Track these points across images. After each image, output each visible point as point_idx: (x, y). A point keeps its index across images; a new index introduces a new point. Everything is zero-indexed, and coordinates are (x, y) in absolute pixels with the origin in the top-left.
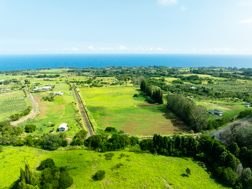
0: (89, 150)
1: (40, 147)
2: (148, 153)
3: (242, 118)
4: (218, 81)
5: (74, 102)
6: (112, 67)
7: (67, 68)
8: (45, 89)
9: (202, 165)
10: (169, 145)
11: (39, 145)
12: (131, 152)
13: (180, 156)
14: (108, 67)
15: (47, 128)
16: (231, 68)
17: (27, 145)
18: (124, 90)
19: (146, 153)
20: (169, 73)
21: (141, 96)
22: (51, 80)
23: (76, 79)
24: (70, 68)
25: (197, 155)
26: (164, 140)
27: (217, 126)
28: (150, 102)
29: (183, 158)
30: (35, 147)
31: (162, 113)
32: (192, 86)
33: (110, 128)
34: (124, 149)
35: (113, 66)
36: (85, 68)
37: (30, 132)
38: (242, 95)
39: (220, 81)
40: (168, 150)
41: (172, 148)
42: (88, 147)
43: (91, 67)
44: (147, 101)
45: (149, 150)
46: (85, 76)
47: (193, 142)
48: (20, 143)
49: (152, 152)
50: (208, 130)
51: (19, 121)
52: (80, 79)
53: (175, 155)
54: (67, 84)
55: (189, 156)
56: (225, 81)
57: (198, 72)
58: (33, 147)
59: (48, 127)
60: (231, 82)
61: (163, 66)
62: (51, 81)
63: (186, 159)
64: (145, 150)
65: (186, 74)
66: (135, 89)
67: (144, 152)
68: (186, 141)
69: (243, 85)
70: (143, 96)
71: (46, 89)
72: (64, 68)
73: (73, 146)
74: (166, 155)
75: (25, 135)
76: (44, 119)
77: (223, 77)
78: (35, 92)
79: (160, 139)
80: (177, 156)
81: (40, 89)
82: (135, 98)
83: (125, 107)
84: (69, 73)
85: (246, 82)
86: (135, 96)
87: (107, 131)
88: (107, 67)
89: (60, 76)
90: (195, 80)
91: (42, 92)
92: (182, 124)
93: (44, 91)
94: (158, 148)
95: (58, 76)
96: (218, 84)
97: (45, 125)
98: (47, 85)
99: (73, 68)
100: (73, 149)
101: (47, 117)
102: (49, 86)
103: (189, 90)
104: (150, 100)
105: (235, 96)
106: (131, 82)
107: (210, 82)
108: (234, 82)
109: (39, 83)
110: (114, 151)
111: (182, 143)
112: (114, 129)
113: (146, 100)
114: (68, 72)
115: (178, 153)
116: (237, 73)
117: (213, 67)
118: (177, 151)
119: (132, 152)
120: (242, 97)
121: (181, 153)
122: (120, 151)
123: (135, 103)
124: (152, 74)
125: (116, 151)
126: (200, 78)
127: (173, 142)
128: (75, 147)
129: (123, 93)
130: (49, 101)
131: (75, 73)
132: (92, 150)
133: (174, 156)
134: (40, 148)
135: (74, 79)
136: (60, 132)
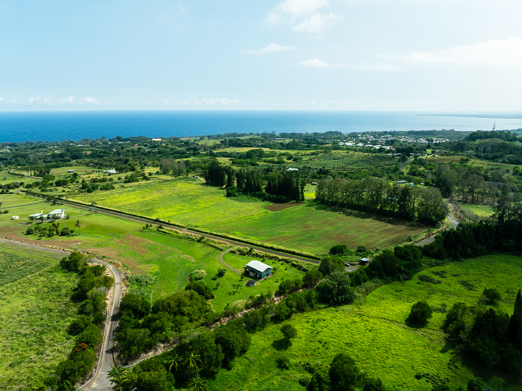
4: (301, 156)
5: (149, 225)
11: (316, 304)
12: (434, 267)
28: (277, 201)
31: (339, 213)
39: (304, 155)
57: (240, 144)
60: (327, 155)
61: (140, 137)
82: (233, 198)
86: (231, 194)
100: (370, 289)
104: (273, 197)
106: (157, 172)
136: (265, 279)
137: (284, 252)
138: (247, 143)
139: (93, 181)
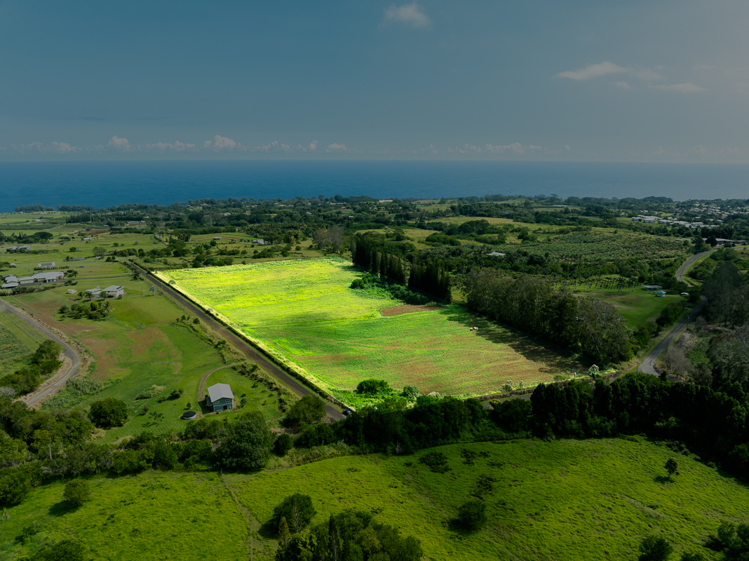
0: (364, 454)
1: (204, 467)
2: (528, 437)
3: (672, 325)
4: (543, 233)
5: (186, 317)
6: (208, 202)
7: (52, 210)
8: (45, 281)
9: (681, 449)
10: (582, 407)
11: (197, 462)
12: (482, 441)
13: (613, 435)
14: (193, 203)
15: (160, 404)
16: (543, 199)
17: (154, 467)
18: (307, 269)
19: (523, 437)
20: (397, 215)
21: (373, 286)
22: (32, 249)
23: (122, 245)
24: (63, 209)
25: (658, 424)
26: (568, 396)
27: (638, 348)
28: (410, 301)
29: (623, 438)
30: (187, 468)
31: (472, 328)
32: (489, 250)
33: (370, 382)
34: (459, 437)
35: (209, 199)
36: (117, 207)
37: (115, 426)
38: (632, 267)
39: (548, 233)
40: (580, 424)
41: (590, 415)
42: (357, 445)
43: (138, 204)
44: (398, 298)
45: (526, 430)
46: (144, 234)
47: (641, 393)
48: (131, 463)
49: (540, 434)
50: (625, 361)
51: (37, 393)
52: (136, 244)
53: (603, 434)
54: (107, 261)
55: (634, 432)
56: (562, 232)
57: (475, 212)
58: (179, 470)
59: (160, 402)
60: (579, 235)
61: (362, 197)
62: (39, 255)
63: (632, 440)
64: (517, 431)
65: (444, 218)
66: (339, 267)
67: (517, 438)
68: (622, 391)
69: (614, 241)
70: (376, 286)
71: (49, 280)
72: (42, 210)
73: (308, 447)
74: (578, 436)
75: (103, 435)
76: (121, 378)
77: (546, 222)
78: (14, 293)
79: (557, 396)
80: (607, 436)
81: (27, 282)
82: (358, 290)
83: (353, 320)
84: (73, 227)
85: (615, 232)
86: (355, 285)
87: (365, 393)
88: (190, 202)
89: (51, 235)
90: (480, 232)
91: (40, 291)
92: (543, 351)
93: (46, 289)
94: (553, 420)
95: (44, 237)
96: (549, 240)
97: (145, 398)
98: (40, 265)
99: (74, 210)
100: (314, 458)
101: (126, 372)
102: (48, 269)
103: (489, 261)
104: (408, 295)
105: (613, 269)
106: (311, 246)
107: (523, 236)
108: (586, 235)
109: (7, 263)
110: (436, 445)
111: (614, 398)
112: (382, 384)
113: (396, 296)
114: (69, 222)
115: (609, 425)
116: (572, 211)
117: (497, 196)
118: (604, 423)
119: (486, 441)
120: (632, 271)
121: (614, 425)
122: (452, 443)
123: (369, 306)
124: (350, 219)
125: (441, 445)
126: (490, 226)
127: (590, 400)
128: (317, 451)
129: (313, 280)
130: (90, 317)
131: (96, 224)
132: (371, 453)
133: (599, 436)
134: (207, 470)
135: (116, 245)
136: (218, 413)
137: (297, 379)
138: (485, 211)
139: (220, 252)
